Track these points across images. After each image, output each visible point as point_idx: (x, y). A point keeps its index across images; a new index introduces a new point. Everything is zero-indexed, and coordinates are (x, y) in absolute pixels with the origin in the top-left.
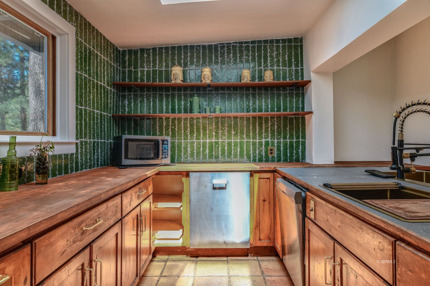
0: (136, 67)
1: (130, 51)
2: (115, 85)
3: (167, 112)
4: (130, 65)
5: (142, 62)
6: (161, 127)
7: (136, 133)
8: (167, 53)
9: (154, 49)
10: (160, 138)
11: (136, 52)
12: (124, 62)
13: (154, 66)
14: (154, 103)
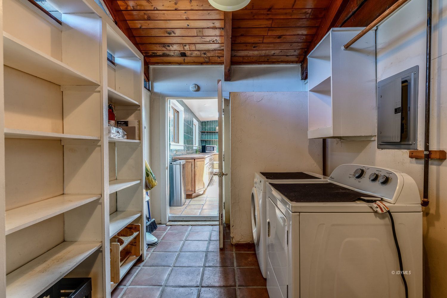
0: (206, 126)
1: (204, 122)
2: (201, 132)
3: (214, 139)
4: (204, 126)
5: (207, 125)
6: (213, 143)
7: (209, 145)
8: (214, 122)
9: (211, 121)
10: (214, 146)
11: (206, 122)
12: (202, 125)
13: (211, 126)
14: (211, 136)
